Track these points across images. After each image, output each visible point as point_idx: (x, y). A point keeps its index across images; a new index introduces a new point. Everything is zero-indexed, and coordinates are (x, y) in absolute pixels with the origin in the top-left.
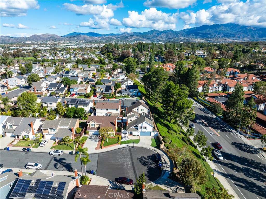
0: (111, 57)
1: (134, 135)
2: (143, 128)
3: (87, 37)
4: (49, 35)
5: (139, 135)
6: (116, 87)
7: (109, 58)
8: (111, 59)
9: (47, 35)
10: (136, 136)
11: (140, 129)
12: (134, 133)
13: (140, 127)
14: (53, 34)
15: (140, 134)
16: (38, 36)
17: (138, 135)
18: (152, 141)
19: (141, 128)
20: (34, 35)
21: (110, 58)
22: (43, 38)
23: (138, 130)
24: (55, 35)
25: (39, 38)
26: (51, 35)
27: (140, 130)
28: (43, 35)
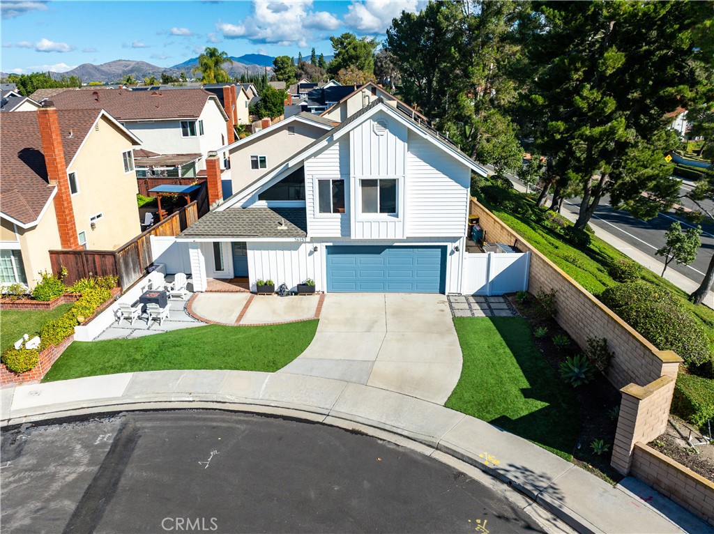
0: (287, 70)
1: (265, 289)
2: (355, 194)
3: (238, 67)
4: (125, 63)
5: (321, 285)
6: (266, 108)
7: (280, 77)
8: (289, 77)
9: (120, 65)
10: (282, 292)
11: (324, 208)
12: (260, 266)
13: (323, 184)
14: (138, 60)
15: (331, 271)
16: (96, 68)
17: (306, 289)
18: (464, 344)
19: (336, 196)
20: (83, 67)
21: (286, 76)
22: (109, 74)
23: (302, 224)
24: (143, 63)
25: (98, 75)
26: (133, 64)
27: (323, 224)
28: (109, 64)
